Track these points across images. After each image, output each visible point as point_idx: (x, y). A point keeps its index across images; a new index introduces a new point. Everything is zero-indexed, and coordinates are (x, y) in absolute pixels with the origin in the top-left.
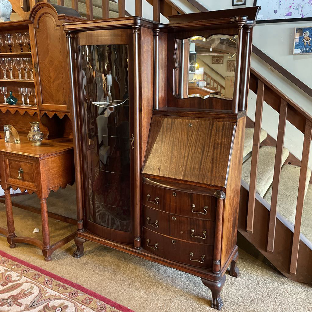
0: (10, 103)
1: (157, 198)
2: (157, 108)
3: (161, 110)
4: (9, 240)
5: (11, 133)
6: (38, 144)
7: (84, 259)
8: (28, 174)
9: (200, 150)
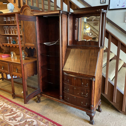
0: (13, 43)
1: (68, 80)
2: (69, 45)
3: (70, 46)
4: (12, 96)
5: (13, 55)
6: (24, 59)
7: (41, 103)
8: (20, 70)
9: (85, 61)
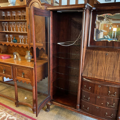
0: (14, 42)
1: (90, 88)
2: (89, 46)
3: (91, 47)
4: (16, 104)
5: (17, 56)
6: (29, 61)
8: (27, 75)
9: (112, 66)
